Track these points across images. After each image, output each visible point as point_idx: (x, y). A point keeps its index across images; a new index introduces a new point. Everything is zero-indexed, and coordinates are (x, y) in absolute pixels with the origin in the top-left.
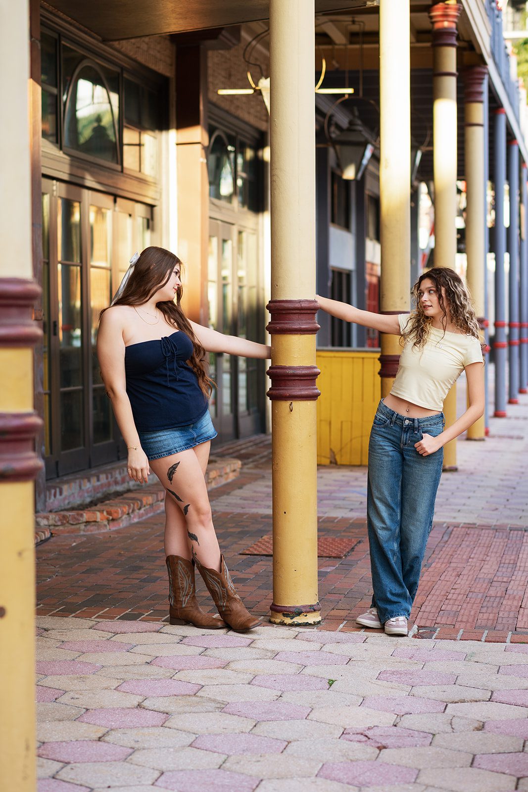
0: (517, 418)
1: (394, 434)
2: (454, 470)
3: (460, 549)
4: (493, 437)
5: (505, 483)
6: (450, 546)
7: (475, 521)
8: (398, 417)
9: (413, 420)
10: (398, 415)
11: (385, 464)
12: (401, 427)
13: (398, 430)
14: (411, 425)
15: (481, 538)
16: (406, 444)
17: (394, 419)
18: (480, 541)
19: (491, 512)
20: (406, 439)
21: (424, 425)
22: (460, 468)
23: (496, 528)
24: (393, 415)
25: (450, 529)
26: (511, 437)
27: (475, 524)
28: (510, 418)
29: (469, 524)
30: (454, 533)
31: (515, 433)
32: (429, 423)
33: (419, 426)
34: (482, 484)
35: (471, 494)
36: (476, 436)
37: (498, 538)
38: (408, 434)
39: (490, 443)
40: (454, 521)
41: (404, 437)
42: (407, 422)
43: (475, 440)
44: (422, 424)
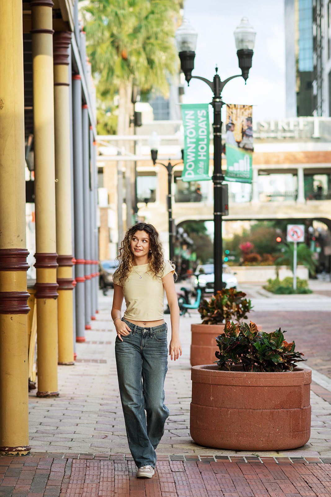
0: (95, 343)
1: (136, 340)
2: (56, 395)
3: (86, 485)
4: (80, 361)
5: (105, 408)
6: (75, 482)
7: (91, 451)
8: (138, 328)
9: (149, 329)
10: (137, 326)
11: (132, 359)
12: (141, 335)
13: (139, 337)
14: (147, 333)
15: (102, 471)
16: (144, 346)
17: (135, 330)
18: (102, 475)
19: (102, 440)
20: (145, 343)
21: (156, 332)
22: (60, 393)
23: (113, 458)
24: (134, 327)
25: (70, 460)
26: (95, 361)
27: (91, 455)
28: (88, 342)
29: (86, 455)
30: (74, 465)
31: (98, 357)
32: (159, 330)
33: (153, 333)
34: (84, 409)
35: (78, 421)
36: (66, 362)
37: (118, 470)
38: (146, 339)
39: (79, 368)
40: (70, 451)
41: (143, 341)
42: (145, 331)
43: (66, 365)
44: (155, 331)
